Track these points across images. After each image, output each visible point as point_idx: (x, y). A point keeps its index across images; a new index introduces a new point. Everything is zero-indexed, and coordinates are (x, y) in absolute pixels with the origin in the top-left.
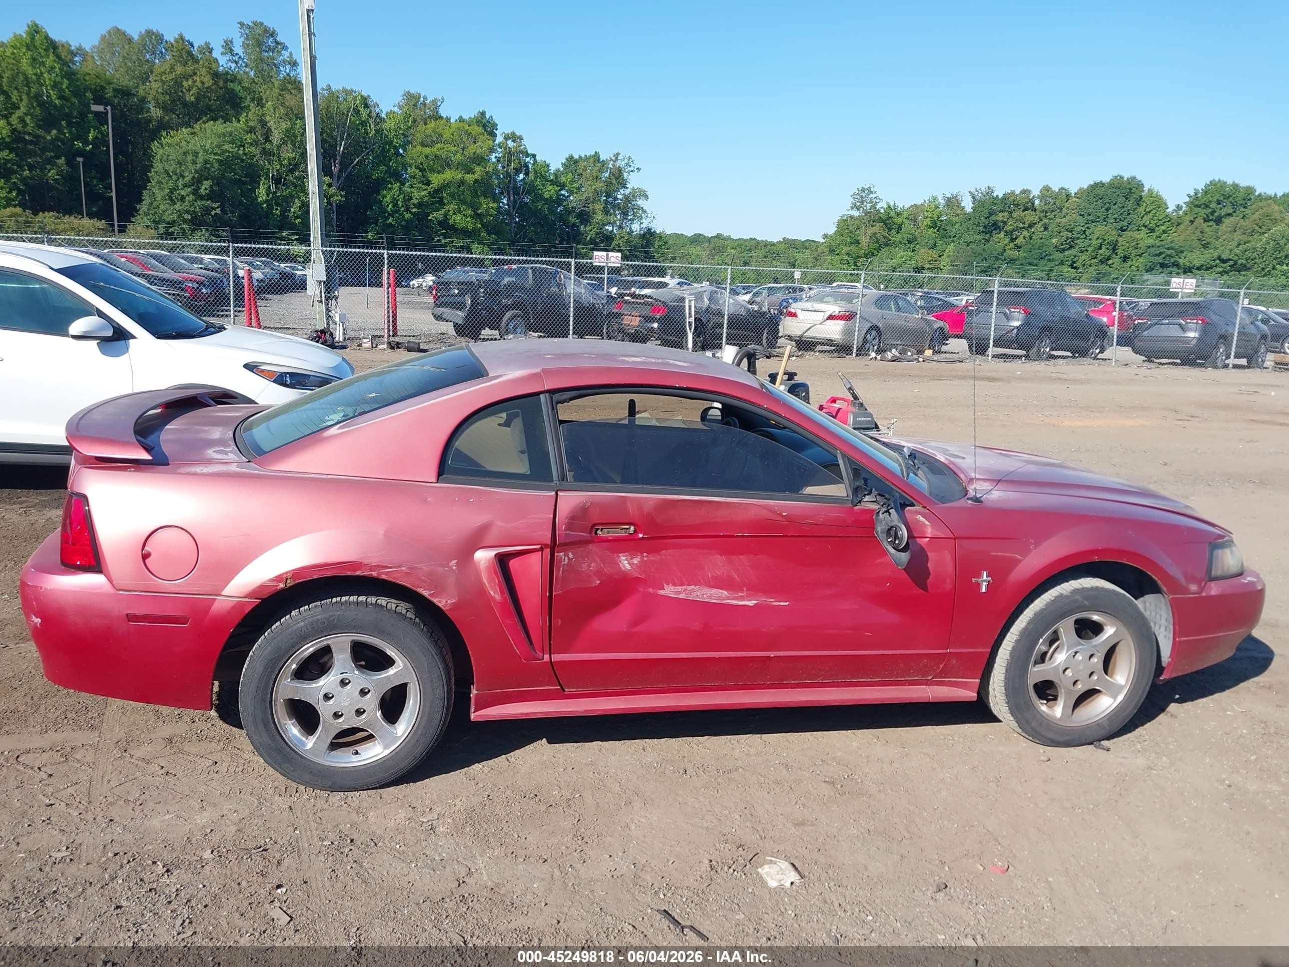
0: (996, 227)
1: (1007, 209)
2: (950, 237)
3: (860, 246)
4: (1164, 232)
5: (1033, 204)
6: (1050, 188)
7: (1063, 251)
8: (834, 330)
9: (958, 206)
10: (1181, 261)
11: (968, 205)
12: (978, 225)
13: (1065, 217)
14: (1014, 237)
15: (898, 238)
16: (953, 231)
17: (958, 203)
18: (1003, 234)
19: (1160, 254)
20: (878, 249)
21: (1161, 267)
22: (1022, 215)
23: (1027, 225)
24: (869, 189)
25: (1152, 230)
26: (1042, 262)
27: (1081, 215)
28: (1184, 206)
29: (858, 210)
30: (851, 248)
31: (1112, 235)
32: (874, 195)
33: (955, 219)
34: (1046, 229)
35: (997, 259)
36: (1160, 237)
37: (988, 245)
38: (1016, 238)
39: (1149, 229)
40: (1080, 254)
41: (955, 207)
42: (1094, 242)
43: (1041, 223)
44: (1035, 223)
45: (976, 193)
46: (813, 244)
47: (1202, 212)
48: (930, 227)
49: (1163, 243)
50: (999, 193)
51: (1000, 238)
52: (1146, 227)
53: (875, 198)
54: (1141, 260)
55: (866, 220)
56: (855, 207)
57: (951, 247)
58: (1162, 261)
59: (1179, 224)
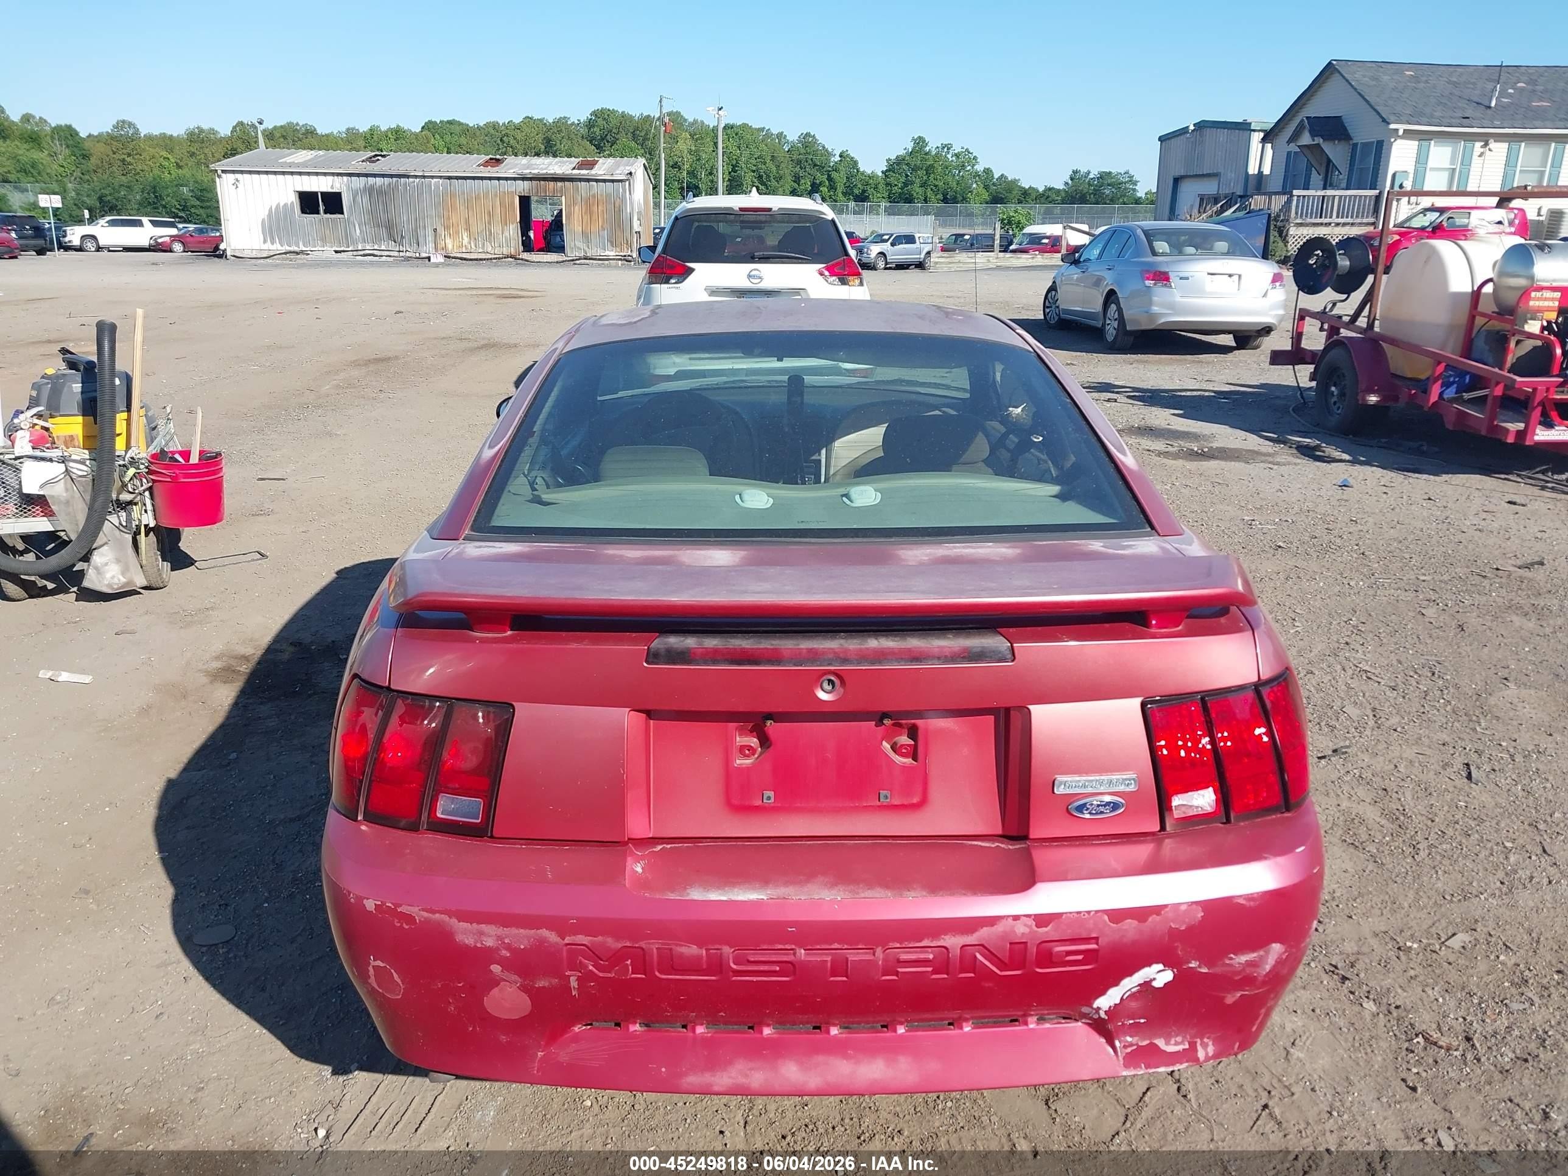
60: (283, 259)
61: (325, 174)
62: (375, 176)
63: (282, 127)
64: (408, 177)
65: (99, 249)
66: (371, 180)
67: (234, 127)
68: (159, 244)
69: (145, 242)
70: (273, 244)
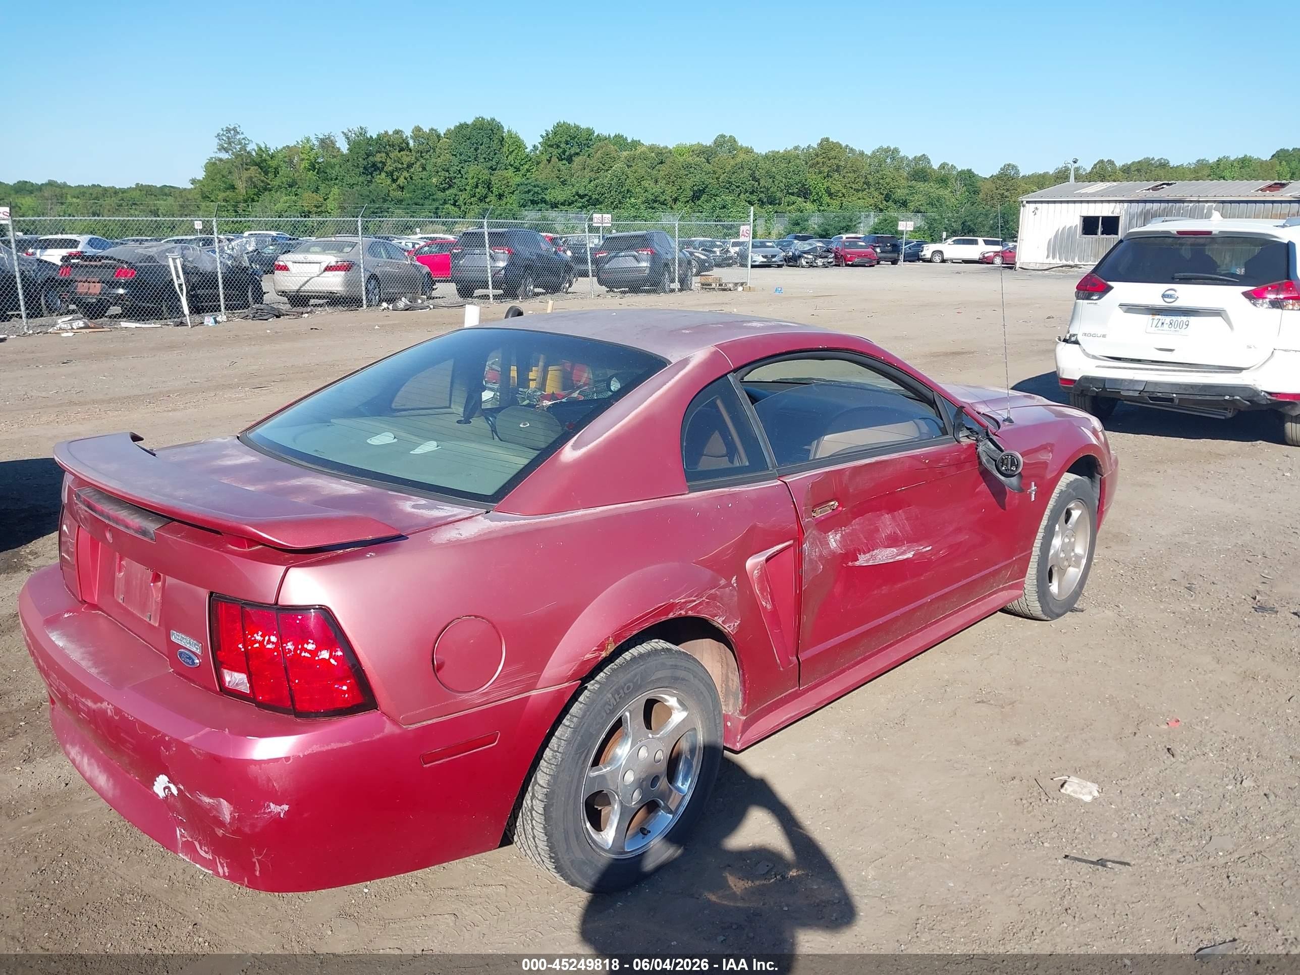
0: (376, 168)
1: (383, 149)
2: (331, 180)
3: (237, 191)
4: (528, 171)
5: (408, 144)
6: (421, 129)
7: (444, 190)
8: (335, 282)
9: (333, 147)
10: (547, 198)
11: (343, 146)
12: (358, 167)
13: (439, 157)
14: (395, 177)
15: (276, 182)
16: (333, 173)
17: (333, 143)
18: (383, 175)
19: (529, 191)
20: (258, 194)
21: (532, 203)
22: (399, 155)
23: (405, 166)
24: (235, 129)
25: (518, 170)
26: (426, 202)
27: (453, 155)
28: (539, 146)
29: (227, 152)
30: (228, 193)
31: (485, 175)
32: (242, 136)
33: (333, 161)
34: (424, 169)
35: (385, 201)
36: (525, 175)
37: (372, 187)
38: (397, 179)
39: (515, 168)
40: (460, 193)
41: (331, 148)
42: (471, 181)
43: (418, 163)
44: (413, 164)
45: (350, 134)
46: (173, 190)
47: (555, 152)
48: (309, 170)
49: (530, 181)
50: (373, 133)
51: (381, 178)
52: (511, 165)
53: (244, 139)
54: (514, 197)
55: (238, 162)
56: (222, 149)
57: (335, 190)
58: (532, 198)
59: (538, 163)
60: (1059, 271)
61: (1109, 202)
62: (1153, 202)
63: (1139, 162)
64: (1183, 202)
65: (943, 261)
66: (1149, 206)
67: (1095, 165)
68: (986, 258)
69: (976, 256)
70: (1053, 258)
